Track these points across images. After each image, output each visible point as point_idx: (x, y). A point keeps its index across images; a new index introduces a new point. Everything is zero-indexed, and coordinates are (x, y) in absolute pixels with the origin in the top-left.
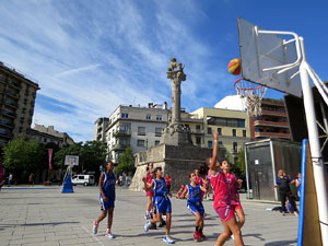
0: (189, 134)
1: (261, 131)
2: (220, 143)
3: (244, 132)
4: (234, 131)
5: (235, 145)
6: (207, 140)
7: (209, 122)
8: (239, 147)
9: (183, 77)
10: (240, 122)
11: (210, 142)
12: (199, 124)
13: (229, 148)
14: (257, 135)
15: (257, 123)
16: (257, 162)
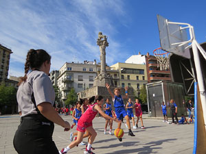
0: (112, 79)
1: (154, 76)
2: (129, 84)
3: (144, 77)
4: (137, 77)
5: (138, 85)
6: (121, 83)
7: (122, 72)
8: (140, 87)
9: (107, 44)
10: (141, 71)
11: (123, 84)
12: (116, 73)
13: (135, 87)
14: (152, 79)
15: (151, 72)
16: (154, 95)
